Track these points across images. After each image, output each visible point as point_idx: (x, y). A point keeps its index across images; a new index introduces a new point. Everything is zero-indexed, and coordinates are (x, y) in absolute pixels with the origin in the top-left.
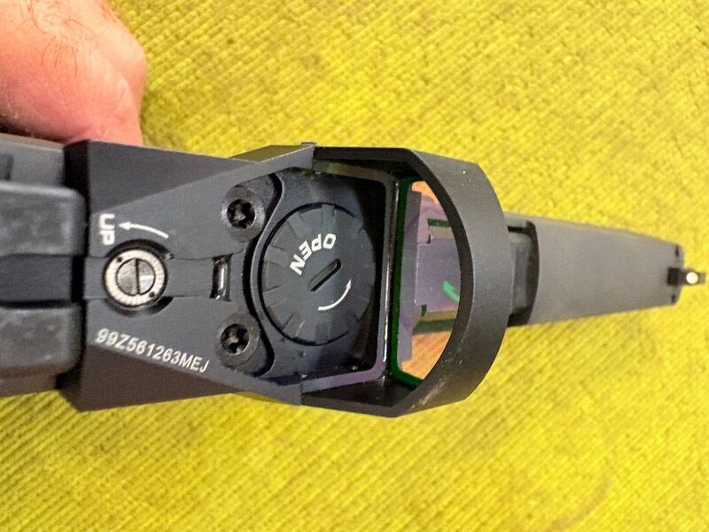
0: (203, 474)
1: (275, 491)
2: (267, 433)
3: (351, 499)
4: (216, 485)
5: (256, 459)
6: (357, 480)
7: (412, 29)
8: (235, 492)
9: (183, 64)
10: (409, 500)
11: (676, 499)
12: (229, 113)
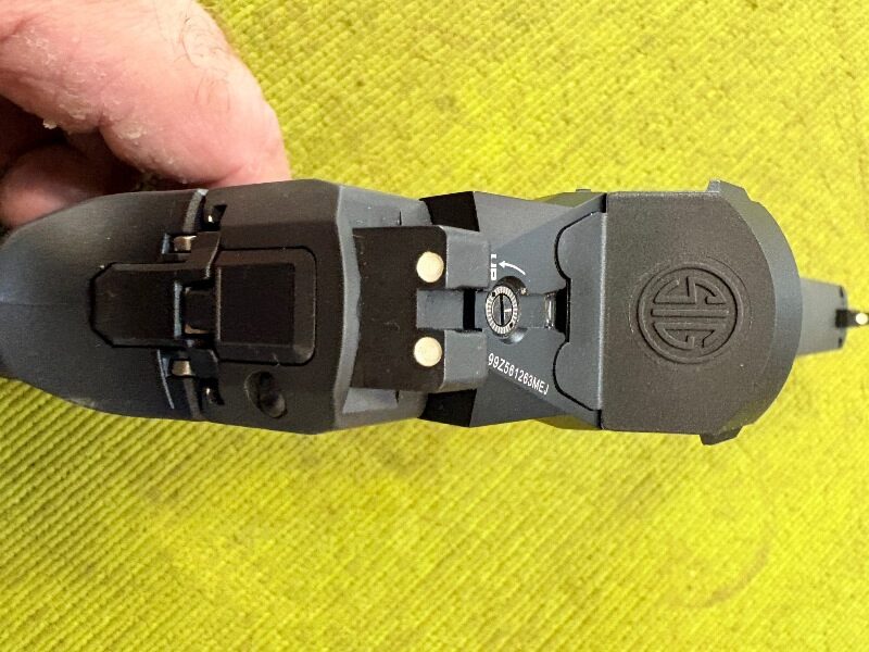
0: (345, 562)
1: (422, 576)
2: (411, 511)
3: (503, 580)
4: (359, 574)
5: (400, 542)
6: (509, 559)
7: (550, 64)
8: (380, 579)
9: (309, 110)
10: (565, 577)
11: (838, 560)
12: (360, 163)
